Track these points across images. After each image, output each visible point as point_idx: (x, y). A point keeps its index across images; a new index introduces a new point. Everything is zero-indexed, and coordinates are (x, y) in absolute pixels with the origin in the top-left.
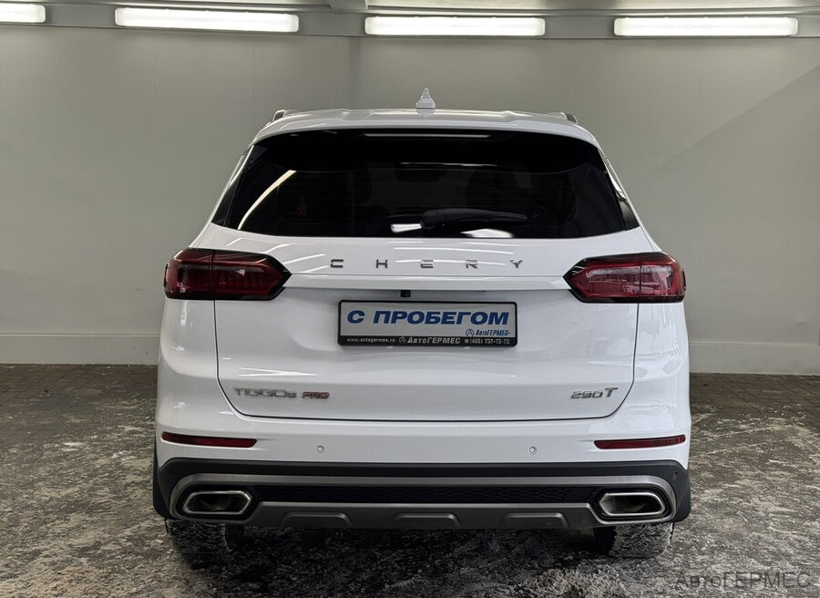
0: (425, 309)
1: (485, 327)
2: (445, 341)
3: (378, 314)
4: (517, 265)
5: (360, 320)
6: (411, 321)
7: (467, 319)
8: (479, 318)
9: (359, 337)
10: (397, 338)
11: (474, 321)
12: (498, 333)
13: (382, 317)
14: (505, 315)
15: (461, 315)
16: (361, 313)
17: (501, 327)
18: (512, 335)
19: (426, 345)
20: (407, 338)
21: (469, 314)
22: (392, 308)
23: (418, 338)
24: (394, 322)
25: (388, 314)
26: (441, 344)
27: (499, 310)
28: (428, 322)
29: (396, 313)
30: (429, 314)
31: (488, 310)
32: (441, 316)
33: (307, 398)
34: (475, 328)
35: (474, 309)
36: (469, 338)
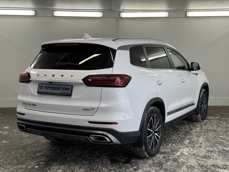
0: (54, 86)
1: (65, 91)
2: (56, 94)
3: (45, 87)
4: (72, 76)
5: (42, 88)
6: (51, 89)
7: (62, 89)
8: (64, 89)
9: (41, 92)
10: (47, 93)
11: (63, 90)
12: (67, 93)
13: (46, 88)
14: (69, 88)
15: (61, 88)
16: (42, 87)
17: (68, 91)
18: (70, 93)
19: (53, 95)
20: (49, 93)
21: (62, 88)
22: (48, 86)
23: (51, 93)
24: (48, 89)
25: (47, 87)
26: (55, 95)
27: (68, 87)
28: (54, 89)
29: (49, 87)
30: (55, 87)
31: (66, 87)
32: (57, 88)
33: (33, 105)
34: (63, 91)
35: (63, 87)
36: (61, 94)
